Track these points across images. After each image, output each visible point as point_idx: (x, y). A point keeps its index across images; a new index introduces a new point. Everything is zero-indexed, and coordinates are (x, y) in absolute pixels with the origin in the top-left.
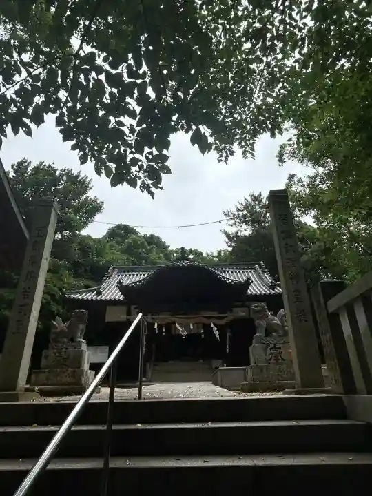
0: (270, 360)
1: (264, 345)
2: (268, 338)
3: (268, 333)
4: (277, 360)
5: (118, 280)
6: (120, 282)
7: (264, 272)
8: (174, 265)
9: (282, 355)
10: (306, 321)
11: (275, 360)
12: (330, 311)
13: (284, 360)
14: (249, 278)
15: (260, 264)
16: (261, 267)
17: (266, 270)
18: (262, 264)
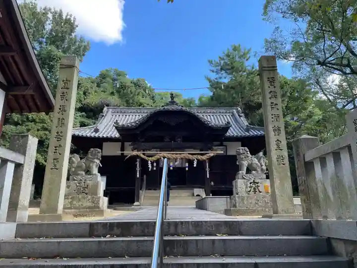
0: (249, 191)
1: (245, 180)
2: (248, 175)
3: (249, 171)
4: (255, 192)
5: (115, 121)
6: (116, 123)
7: (240, 116)
8: (164, 109)
9: (259, 188)
10: (284, 164)
11: (253, 191)
12: (307, 160)
13: (260, 192)
14: (228, 123)
15: (237, 109)
16: (238, 112)
17: (242, 115)
18: (239, 109)
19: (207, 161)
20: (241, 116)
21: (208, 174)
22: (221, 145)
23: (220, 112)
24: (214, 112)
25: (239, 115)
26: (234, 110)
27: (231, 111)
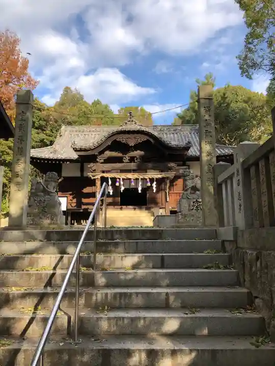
0: (192, 210)
1: (189, 200)
2: (192, 195)
4: (197, 210)
5: (73, 141)
6: (74, 144)
8: (122, 128)
12: (218, 182)
14: (189, 143)
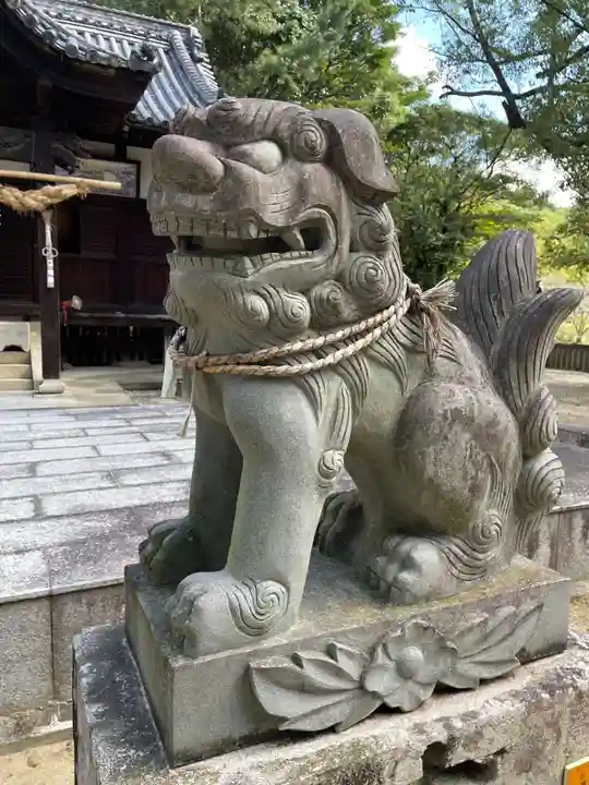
7: (195, 60)
15: (188, 30)
16: (189, 43)
17: (203, 55)
18: (194, 31)
19: (47, 216)
20: (201, 60)
21: (51, 272)
22: (120, 156)
23: (123, 29)
24: (98, 24)
25: (192, 55)
26: (176, 32)
27: (164, 34)
